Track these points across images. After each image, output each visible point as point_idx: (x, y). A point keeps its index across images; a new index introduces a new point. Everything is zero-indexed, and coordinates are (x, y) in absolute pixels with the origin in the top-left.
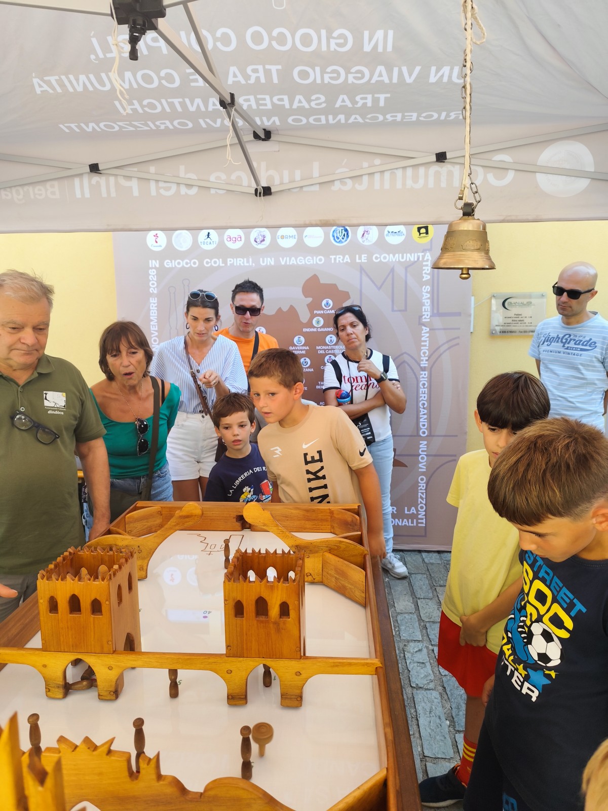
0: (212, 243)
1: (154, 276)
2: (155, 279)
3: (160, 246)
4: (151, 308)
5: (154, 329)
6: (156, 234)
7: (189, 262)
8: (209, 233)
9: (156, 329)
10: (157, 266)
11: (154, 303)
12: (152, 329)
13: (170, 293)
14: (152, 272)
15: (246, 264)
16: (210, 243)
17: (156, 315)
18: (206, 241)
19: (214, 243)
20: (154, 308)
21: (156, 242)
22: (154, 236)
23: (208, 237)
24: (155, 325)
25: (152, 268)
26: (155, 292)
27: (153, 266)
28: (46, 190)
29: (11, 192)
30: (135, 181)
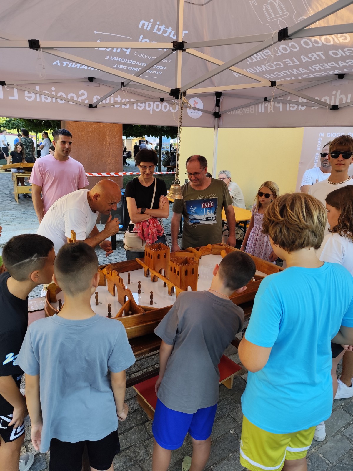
1: (320, 141)
4: (316, 158)
10: (323, 136)
14: (320, 139)
17: (317, 162)
20: (317, 158)
25: (320, 137)
27: (321, 136)
28: (250, 109)
29: (239, 111)
30: (281, 104)
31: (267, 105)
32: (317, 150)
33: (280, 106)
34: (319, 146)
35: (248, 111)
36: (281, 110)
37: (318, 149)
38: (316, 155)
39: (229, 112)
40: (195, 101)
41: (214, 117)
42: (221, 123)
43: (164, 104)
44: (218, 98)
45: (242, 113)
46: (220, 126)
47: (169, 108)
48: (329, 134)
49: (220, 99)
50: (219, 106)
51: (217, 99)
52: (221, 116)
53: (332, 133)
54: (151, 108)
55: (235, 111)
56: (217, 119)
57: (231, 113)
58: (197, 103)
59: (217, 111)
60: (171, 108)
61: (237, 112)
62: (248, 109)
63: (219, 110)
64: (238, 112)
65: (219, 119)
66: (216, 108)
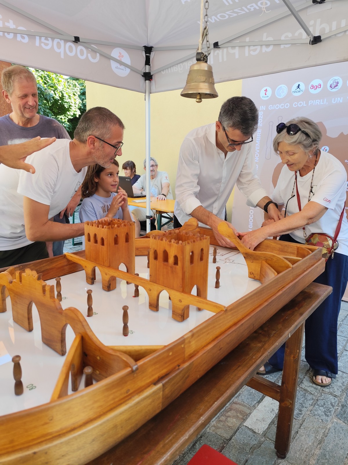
0: (300, 91)
1: (261, 116)
2: (262, 118)
3: (268, 97)
4: (257, 136)
5: (257, 148)
6: (266, 89)
7: (283, 105)
8: (299, 85)
9: (259, 148)
10: (264, 109)
11: (260, 133)
12: (256, 148)
13: (270, 126)
14: (261, 113)
15: (321, 103)
16: (299, 92)
17: (260, 140)
18: (296, 90)
19: (302, 91)
20: (259, 136)
21: (266, 94)
22: (265, 91)
23: (298, 88)
24: (258, 146)
26: (261, 126)
27: (262, 110)
29: (177, 67)
30: (237, 48)
31: (218, 53)
33: (236, 51)
39: (163, 70)
40: (120, 53)
41: (143, 79)
42: (153, 88)
43: (80, 47)
44: (148, 55)
46: (152, 91)
47: (87, 55)
48: (271, 106)
49: (150, 56)
50: (149, 65)
51: (146, 56)
52: (153, 77)
53: (274, 105)
54: (62, 50)
55: (172, 68)
56: (147, 82)
57: (167, 72)
58: (123, 56)
59: (147, 71)
60: (89, 55)
61: (174, 69)
63: (150, 69)
64: (176, 69)
65: (150, 82)
66: (145, 67)
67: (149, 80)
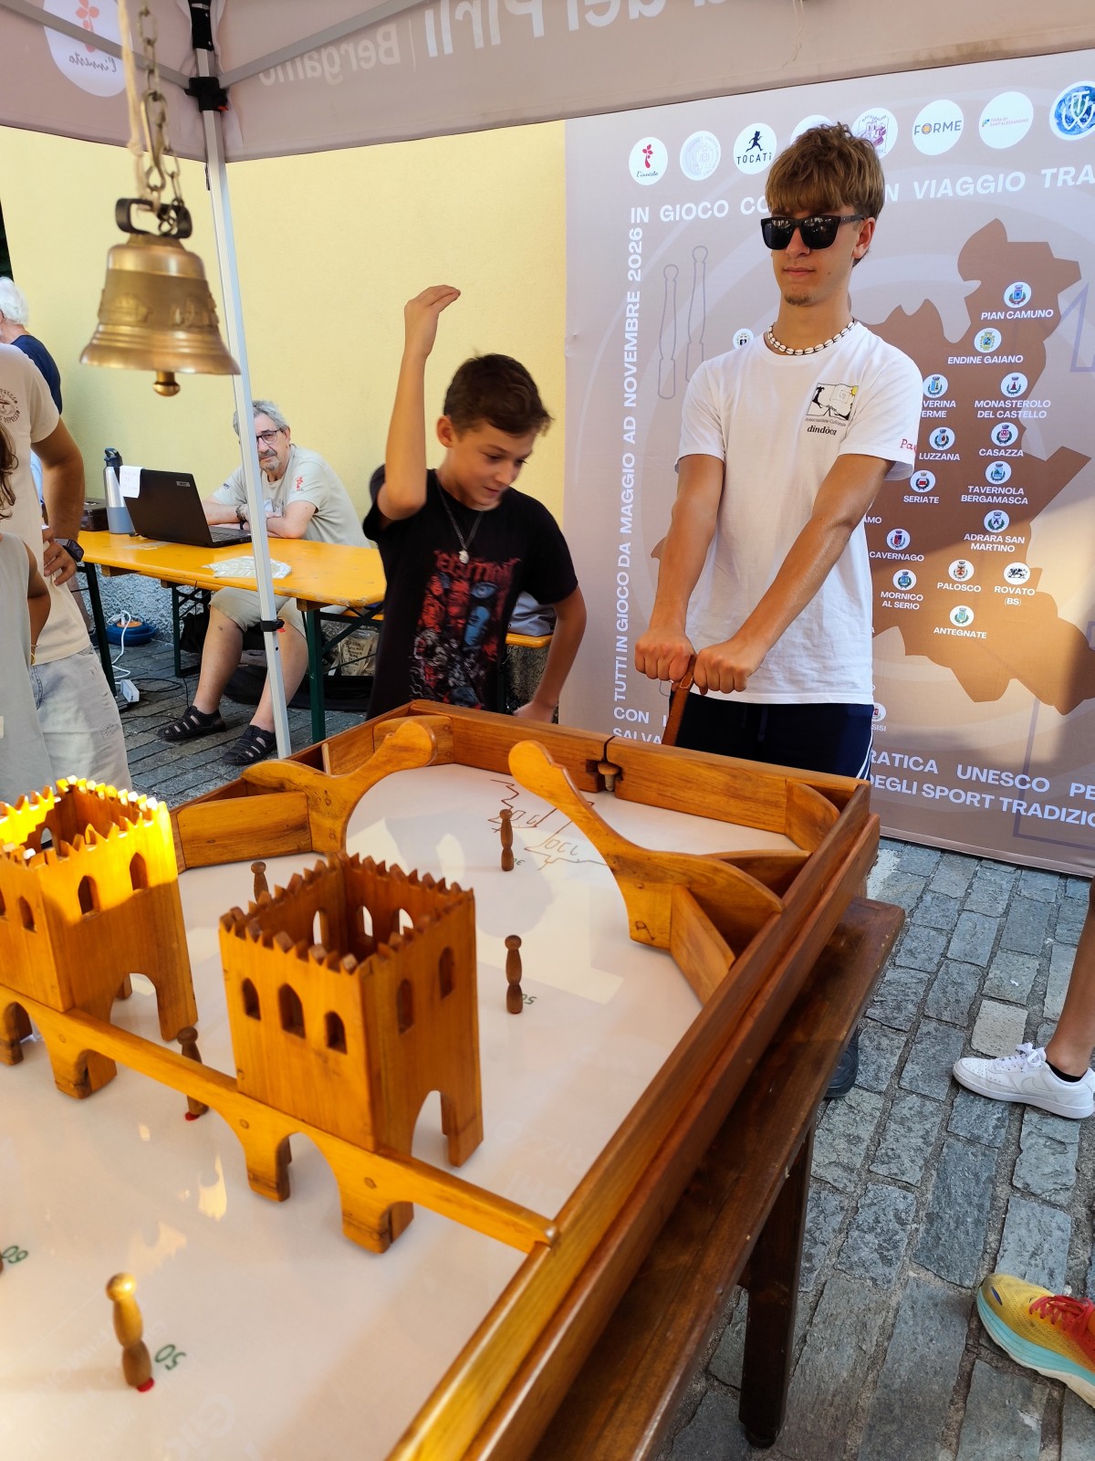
0: (762, 157)
1: (637, 242)
2: (639, 251)
3: (655, 174)
5: (631, 360)
6: (649, 147)
7: (709, 206)
8: (757, 134)
9: (635, 360)
10: (646, 220)
11: (634, 304)
12: (626, 359)
13: (667, 280)
14: (636, 235)
16: (758, 159)
17: (636, 329)
18: (749, 154)
19: (767, 156)
20: (633, 315)
21: (648, 165)
22: (645, 151)
23: (755, 144)
24: (633, 352)
25: (636, 226)
26: (638, 279)
27: (638, 221)
28: (377, 46)
29: (320, 61)
31: (467, 14)
32: (631, 279)
33: (536, 7)
34: (635, 261)
35: (367, 60)
36: (538, 29)
37: (632, 275)
38: (629, 300)
39: (266, 71)
41: (189, 104)
42: (234, 136)
44: (200, 6)
45: (336, 69)
46: (231, 153)
48: (667, 210)
49: (208, 12)
50: (211, 48)
51: (193, 11)
52: (230, 98)
53: (678, 206)
55: (298, 61)
56: (209, 115)
57: (282, 79)
59: (205, 72)
61: (309, 69)
62: (366, 49)
63: (214, 64)
64: (314, 69)
65: (222, 116)
66: (195, 54)
67: (215, 109)
